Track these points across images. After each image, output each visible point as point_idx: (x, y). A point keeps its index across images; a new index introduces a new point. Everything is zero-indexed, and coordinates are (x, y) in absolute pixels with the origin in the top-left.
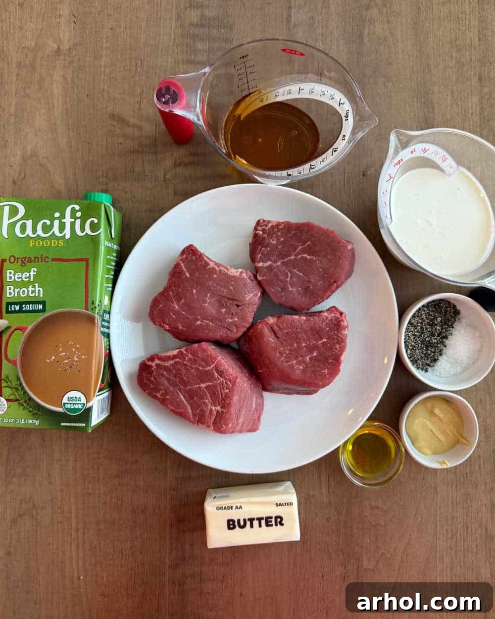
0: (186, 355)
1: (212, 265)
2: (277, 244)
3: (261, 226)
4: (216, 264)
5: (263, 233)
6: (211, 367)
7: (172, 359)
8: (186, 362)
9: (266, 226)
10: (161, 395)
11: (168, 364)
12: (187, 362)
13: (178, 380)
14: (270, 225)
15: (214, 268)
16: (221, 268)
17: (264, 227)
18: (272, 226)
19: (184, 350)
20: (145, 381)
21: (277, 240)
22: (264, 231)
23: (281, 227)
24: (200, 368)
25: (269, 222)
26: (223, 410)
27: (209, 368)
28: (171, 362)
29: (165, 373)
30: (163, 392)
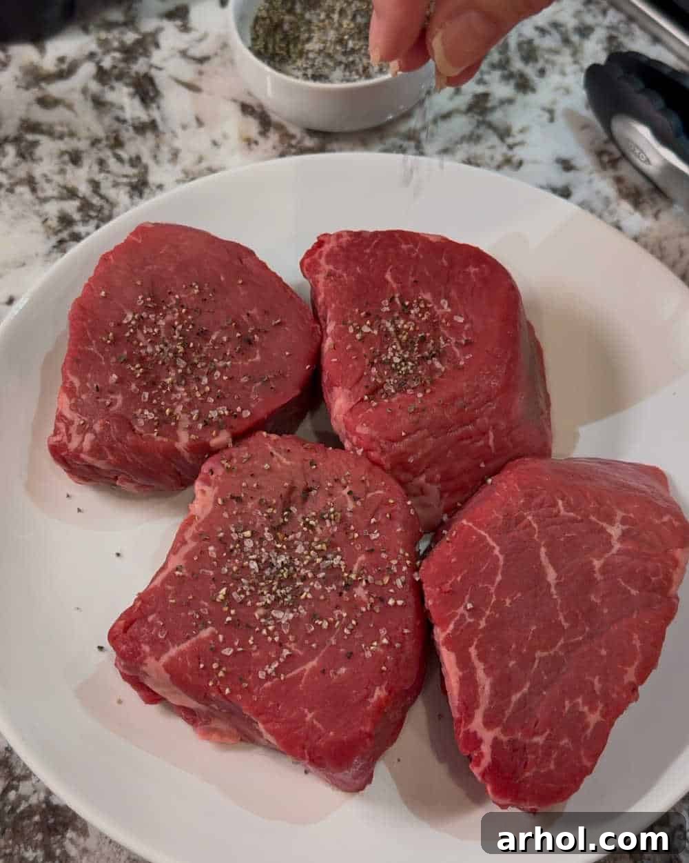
0: (457, 625)
1: (177, 561)
2: (123, 395)
3: (69, 436)
4: (174, 550)
5: (91, 429)
6: (492, 543)
7: (473, 670)
8: (483, 624)
9: (71, 423)
10: (593, 709)
11: (485, 682)
12: (481, 618)
13: (538, 654)
14: (68, 414)
15: (188, 557)
16: (188, 536)
17: (73, 430)
18: (75, 407)
19: (444, 631)
20: (552, 767)
21: (112, 393)
22: (83, 430)
23: (77, 383)
24: (499, 578)
25: (60, 417)
26: (618, 518)
27: (497, 551)
28: (480, 674)
29: (515, 697)
30: (580, 700)
